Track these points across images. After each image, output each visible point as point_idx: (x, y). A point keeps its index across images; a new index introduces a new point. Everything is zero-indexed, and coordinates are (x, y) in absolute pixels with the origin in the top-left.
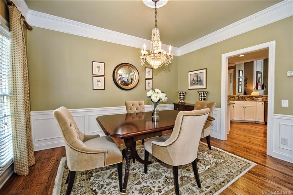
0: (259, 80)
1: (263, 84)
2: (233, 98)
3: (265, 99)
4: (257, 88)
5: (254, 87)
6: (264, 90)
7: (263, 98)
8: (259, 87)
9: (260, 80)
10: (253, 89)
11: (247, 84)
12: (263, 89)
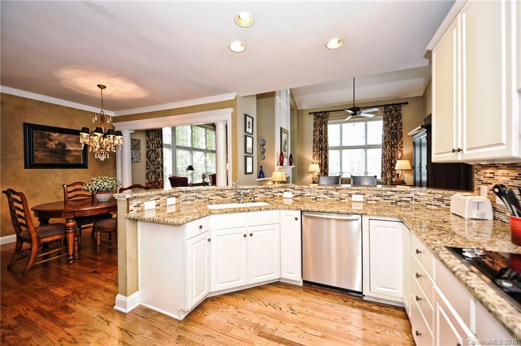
0: (284, 147)
1: (291, 155)
2: (220, 195)
3: (300, 195)
4: (282, 164)
5: (276, 160)
6: (293, 166)
7: (295, 192)
8: (286, 161)
9: (286, 148)
10: (276, 164)
11: (264, 154)
12: (291, 165)
